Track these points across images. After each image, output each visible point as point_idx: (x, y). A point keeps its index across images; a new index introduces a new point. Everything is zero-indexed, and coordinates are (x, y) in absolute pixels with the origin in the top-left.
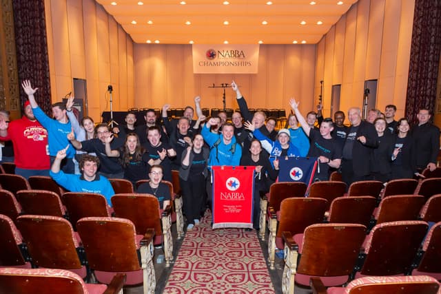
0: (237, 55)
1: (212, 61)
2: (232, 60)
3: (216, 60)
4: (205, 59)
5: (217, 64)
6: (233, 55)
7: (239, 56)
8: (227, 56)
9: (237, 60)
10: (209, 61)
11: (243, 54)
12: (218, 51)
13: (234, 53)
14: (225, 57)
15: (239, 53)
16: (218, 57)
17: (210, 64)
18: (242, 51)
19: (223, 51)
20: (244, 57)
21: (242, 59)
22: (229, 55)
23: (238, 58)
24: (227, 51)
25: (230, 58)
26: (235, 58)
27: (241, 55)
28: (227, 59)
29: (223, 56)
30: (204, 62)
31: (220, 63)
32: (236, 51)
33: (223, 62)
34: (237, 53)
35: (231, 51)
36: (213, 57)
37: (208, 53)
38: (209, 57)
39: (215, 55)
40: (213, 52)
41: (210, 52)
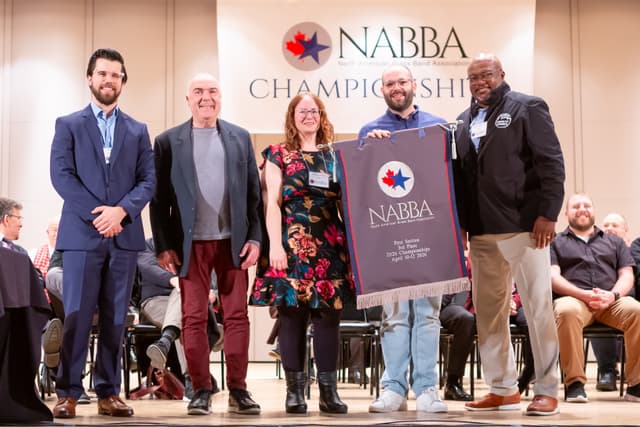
0: (431, 49)
3: (329, 69)
5: (335, 90)
6: (409, 49)
7: (439, 53)
8: (384, 53)
11: (460, 46)
12: (342, 31)
13: (418, 40)
14: (372, 56)
15: (441, 41)
16: (341, 57)
17: (304, 88)
18: (453, 30)
19: (366, 28)
20: (464, 56)
21: (456, 64)
22: (390, 46)
23: (435, 63)
24: (383, 30)
25: (399, 60)
26: (420, 64)
27: (447, 49)
28: (384, 64)
29: (365, 54)
30: (275, 81)
31: (352, 85)
32: (423, 28)
33: (365, 81)
34: (432, 41)
35: (399, 30)
36: (316, 58)
37: (294, 41)
38: (299, 56)
39: (324, 47)
40: (315, 36)
41: (302, 33)
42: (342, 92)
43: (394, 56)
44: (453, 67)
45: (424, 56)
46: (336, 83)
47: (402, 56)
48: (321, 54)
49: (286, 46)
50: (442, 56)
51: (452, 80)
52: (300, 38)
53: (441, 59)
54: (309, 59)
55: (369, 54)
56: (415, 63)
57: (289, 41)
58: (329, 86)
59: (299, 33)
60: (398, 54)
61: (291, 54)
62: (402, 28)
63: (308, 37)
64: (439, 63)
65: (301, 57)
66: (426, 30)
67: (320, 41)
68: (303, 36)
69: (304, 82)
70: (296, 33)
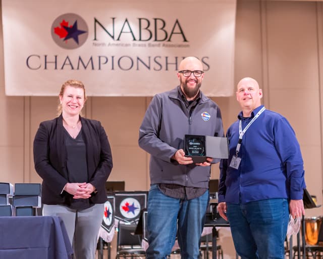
0: (161, 35)
1: (74, 54)
2: (144, 50)
3: (85, 49)
4: (50, 47)
5: (91, 64)
6: (145, 35)
7: (167, 38)
8: (127, 38)
9: (160, 51)
10: (63, 53)
11: (182, 33)
12: (96, 21)
13: (152, 28)
14: (118, 39)
15: (169, 29)
16: (95, 39)
17: (67, 62)
18: (177, 22)
19: (114, 19)
20: (185, 40)
21: (180, 46)
22: (131, 32)
23: (164, 45)
24: (126, 21)
25: (138, 42)
26: (153, 46)
27: (173, 35)
28: (127, 45)
29: (113, 37)
30: (46, 56)
31: (103, 60)
32: (156, 20)
33: (113, 57)
34: (162, 29)
35: (138, 21)
36: (77, 40)
37: (60, 27)
38: (63, 38)
39: (82, 32)
40: (76, 24)
41: (66, 21)
42: (96, 65)
43: (135, 39)
44: (177, 48)
45: (156, 40)
46: (91, 59)
47: (140, 40)
48: (80, 37)
49: (54, 31)
50: (169, 40)
51: (176, 58)
52: (64, 25)
53: (169, 43)
54: (71, 40)
55: (116, 37)
56: (150, 45)
57: (56, 26)
58: (86, 60)
59: (64, 21)
60: (137, 37)
61: (58, 37)
62: (140, 19)
63: (71, 24)
64: (167, 46)
65: (66, 39)
66: (158, 21)
67: (80, 28)
68: (67, 23)
69: (68, 57)
70: (61, 21)
